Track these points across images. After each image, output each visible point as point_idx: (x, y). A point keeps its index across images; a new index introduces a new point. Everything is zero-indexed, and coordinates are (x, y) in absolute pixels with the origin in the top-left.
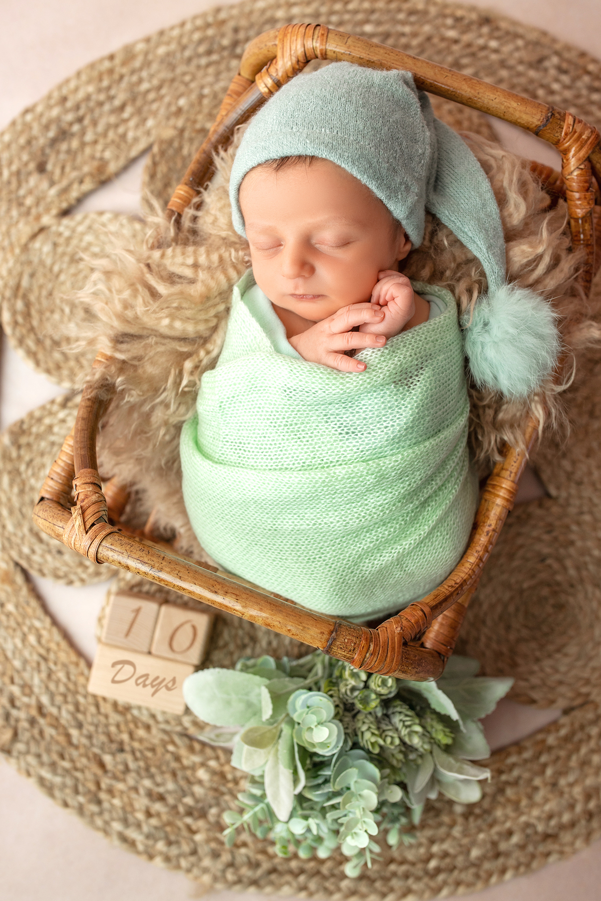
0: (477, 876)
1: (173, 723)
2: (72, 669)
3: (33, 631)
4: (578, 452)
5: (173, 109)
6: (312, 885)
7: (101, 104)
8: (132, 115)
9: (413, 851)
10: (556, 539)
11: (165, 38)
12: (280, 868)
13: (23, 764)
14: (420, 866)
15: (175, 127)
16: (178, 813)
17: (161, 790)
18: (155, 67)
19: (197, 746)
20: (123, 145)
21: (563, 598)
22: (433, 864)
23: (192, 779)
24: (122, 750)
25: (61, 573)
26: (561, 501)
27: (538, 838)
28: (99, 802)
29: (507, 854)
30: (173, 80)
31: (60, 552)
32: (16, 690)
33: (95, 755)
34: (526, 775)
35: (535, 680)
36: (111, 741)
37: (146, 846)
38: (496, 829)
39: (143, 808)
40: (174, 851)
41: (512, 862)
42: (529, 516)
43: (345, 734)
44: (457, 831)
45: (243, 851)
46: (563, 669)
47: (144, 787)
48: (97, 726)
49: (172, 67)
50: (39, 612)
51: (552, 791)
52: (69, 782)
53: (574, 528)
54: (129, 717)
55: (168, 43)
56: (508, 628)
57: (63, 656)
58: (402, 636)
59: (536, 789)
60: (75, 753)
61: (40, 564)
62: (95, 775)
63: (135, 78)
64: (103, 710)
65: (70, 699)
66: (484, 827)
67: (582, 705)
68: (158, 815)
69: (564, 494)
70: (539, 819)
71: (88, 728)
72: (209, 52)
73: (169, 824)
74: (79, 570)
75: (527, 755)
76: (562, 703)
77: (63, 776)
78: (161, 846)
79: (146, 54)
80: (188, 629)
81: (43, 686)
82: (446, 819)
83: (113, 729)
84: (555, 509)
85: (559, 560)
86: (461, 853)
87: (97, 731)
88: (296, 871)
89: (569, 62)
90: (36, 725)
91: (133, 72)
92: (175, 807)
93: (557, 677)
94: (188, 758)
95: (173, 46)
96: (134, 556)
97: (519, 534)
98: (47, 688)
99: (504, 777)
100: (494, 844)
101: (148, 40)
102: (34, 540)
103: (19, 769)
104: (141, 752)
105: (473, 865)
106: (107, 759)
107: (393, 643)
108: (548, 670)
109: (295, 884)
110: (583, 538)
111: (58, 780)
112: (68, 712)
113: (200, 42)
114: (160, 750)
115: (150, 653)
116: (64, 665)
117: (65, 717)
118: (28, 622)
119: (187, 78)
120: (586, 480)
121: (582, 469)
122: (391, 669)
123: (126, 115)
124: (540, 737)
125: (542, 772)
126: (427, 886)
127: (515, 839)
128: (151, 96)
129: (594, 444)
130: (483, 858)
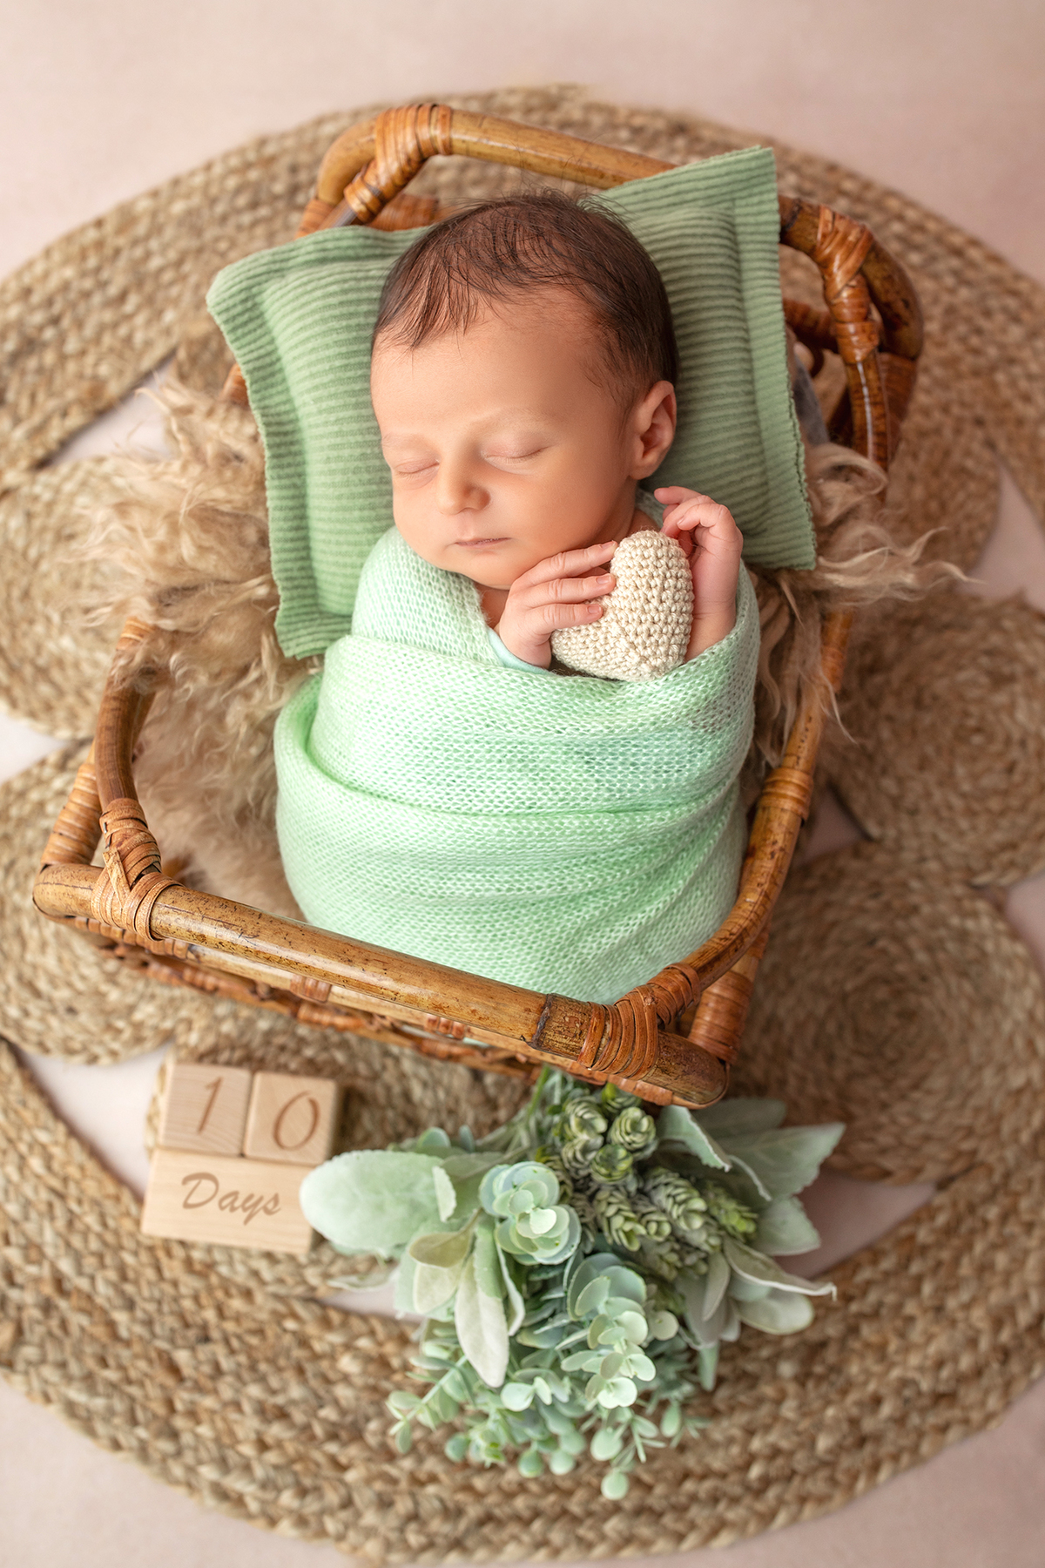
0: (833, 1481)
1: (290, 1280)
2: (109, 1206)
3: (37, 1149)
4: (905, 764)
6: (556, 1537)
7: (87, 295)
8: (138, 309)
9: (721, 1453)
10: (888, 906)
11: (183, 189)
12: (497, 1512)
13: (36, 1383)
14: (734, 1477)
16: (313, 1437)
17: (280, 1400)
18: (169, 232)
19: (335, 1317)
20: (128, 354)
21: (912, 999)
22: (755, 1471)
23: (332, 1375)
24: (206, 1339)
25: (76, 1045)
26: (889, 843)
27: (925, 1401)
29: (877, 1438)
30: (200, 251)
31: (71, 1011)
32: (14, 1255)
33: (160, 1353)
34: (891, 1298)
35: (884, 1139)
36: (187, 1325)
37: (263, 1502)
38: (853, 1397)
39: (253, 1436)
40: (311, 1506)
41: (887, 1449)
42: (841, 873)
43: (583, 1225)
44: (789, 1410)
45: (431, 1489)
46: (927, 1115)
47: (250, 1398)
48: (159, 1303)
49: (198, 232)
50: (45, 1116)
51: (937, 1321)
52: (119, 1405)
53: (915, 884)
54: (214, 1280)
55: (188, 196)
56: (830, 1058)
57: (91, 1188)
58: (655, 1013)
59: (910, 1320)
60: (125, 1354)
61: (39, 1034)
62: (163, 1387)
63: (138, 252)
64: (167, 1274)
65: (108, 1260)
66: (834, 1396)
67: (967, 1171)
68: (279, 1445)
69: (891, 832)
70: (921, 1369)
71: (146, 1307)
72: (254, 205)
73: (301, 1458)
74: (107, 1037)
75: (887, 1264)
76: (933, 1171)
77: (108, 1396)
78: (287, 1499)
79: (154, 214)
80: (303, 1107)
81: (61, 1243)
82: (768, 1390)
83: (187, 1304)
84: (881, 858)
85: (898, 938)
86: (801, 1445)
87: (160, 1311)
88: (526, 1514)
89: (814, 180)
90: (54, 1314)
91: (135, 243)
92: (307, 1428)
93: (920, 1130)
94: (320, 1339)
95: (196, 200)
96: (212, 915)
97: (828, 905)
98: (68, 1245)
99: (854, 1307)
100: (854, 1422)
101: (155, 194)
102: (25, 994)
103: (29, 1393)
104: (239, 1337)
105: (824, 1464)
106: (182, 1357)
107: (643, 1021)
108: (904, 1120)
109: (526, 1538)
110: (932, 900)
111: (99, 1403)
112: (108, 1282)
113: (238, 191)
114: (271, 1332)
115: (242, 1155)
116: (96, 1203)
117: (103, 1292)
118: (26, 1136)
119: (223, 246)
120: (923, 806)
121: (915, 788)
123: (129, 307)
124: (904, 1231)
125: (916, 1290)
126: (750, 1509)
127: (887, 1410)
128: (168, 276)
129: (930, 750)
130: (838, 1449)
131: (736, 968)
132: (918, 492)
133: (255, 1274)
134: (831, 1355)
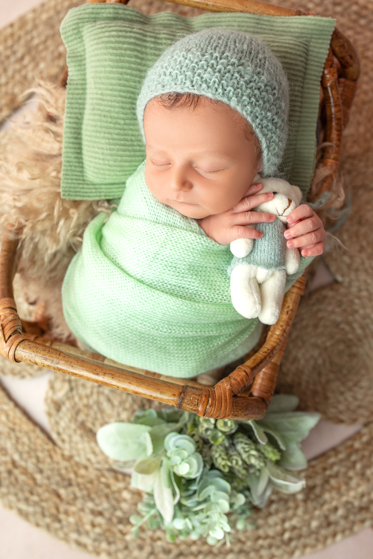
0: (317, 540)
1: (102, 463)
2: (32, 435)
3: (3, 412)
4: (354, 250)
5: (56, 54)
7: (8, 57)
8: (29, 63)
9: (272, 529)
10: (345, 310)
11: (45, 8)
12: (185, 552)
13: (6, 501)
14: (278, 538)
15: (58, 66)
16: (113, 523)
17: (100, 508)
18: (41, 28)
19: (120, 477)
21: (354, 350)
22: (287, 536)
23: (119, 499)
24: (70, 484)
25: (17, 372)
26: (346, 284)
27: (356, 510)
28: (59, 521)
29: (336, 523)
33: (54, 490)
34: (343, 470)
35: (342, 407)
36: (63, 479)
37: (94, 547)
38: (326, 507)
39: (90, 522)
40: (113, 548)
41: (340, 528)
43: (204, 461)
44: (300, 512)
45: (159, 543)
46: (360, 396)
47: (88, 507)
48: (52, 471)
50: (6, 399)
51: (362, 479)
52: (38, 509)
53: (357, 301)
54: (73, 462)
55: (48, 11)
56: (320, 374)
57: (24, 427)
58: (231, 391)
59: (350, 478)
60: (40, 490)
62: (55, 503)
63: (29, 37)
64: (55, 460)
65: (32, 454)
66: (318, 506)
68: (100, 525)
69: (347, 280)
70: (355, 498)
71: (47, 473)
73: (109, 530)
75: (342, 456)
76: (362, 420)
77: (34, 506)
78: (104, 545)
79: (34, 20)
81: (14, 448)
82: (291, 504)
83: (63, 472)
84: (342, 290)
85: (349, 324)
86: (304, 525)
87: (53, 474)
88: (196, 552)
90: (12, 475)
91: (27, 33)
92: (110, 519)
93: (356, 403)
94: (115, 485)
95: (52, 13)
96: (39, 355)
98: (17, 449)
99: (328, 473)
100: (326, 517)
101: (34, 11)
103: (4, 505)
104: (84, 484)
105: (314, 533)
106: (62, 492)
107: (225, 396)
108: (350, 399)
110: (364, 308)
111: (31, 509)
112: (33, 463)
114: (96, 482)
120: (361, 268)
121: (358, 260)
122: (226, 415)
123: (25, 62)
124: (349, 443)
126: (285, 551)
128: (41, 48)
129: (364, 243)
130: (320, 527)
131: (273, 361)
132: (362, 129)
133: (89, 460)
134: (318, 491)
